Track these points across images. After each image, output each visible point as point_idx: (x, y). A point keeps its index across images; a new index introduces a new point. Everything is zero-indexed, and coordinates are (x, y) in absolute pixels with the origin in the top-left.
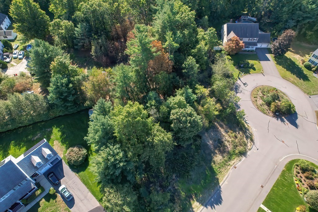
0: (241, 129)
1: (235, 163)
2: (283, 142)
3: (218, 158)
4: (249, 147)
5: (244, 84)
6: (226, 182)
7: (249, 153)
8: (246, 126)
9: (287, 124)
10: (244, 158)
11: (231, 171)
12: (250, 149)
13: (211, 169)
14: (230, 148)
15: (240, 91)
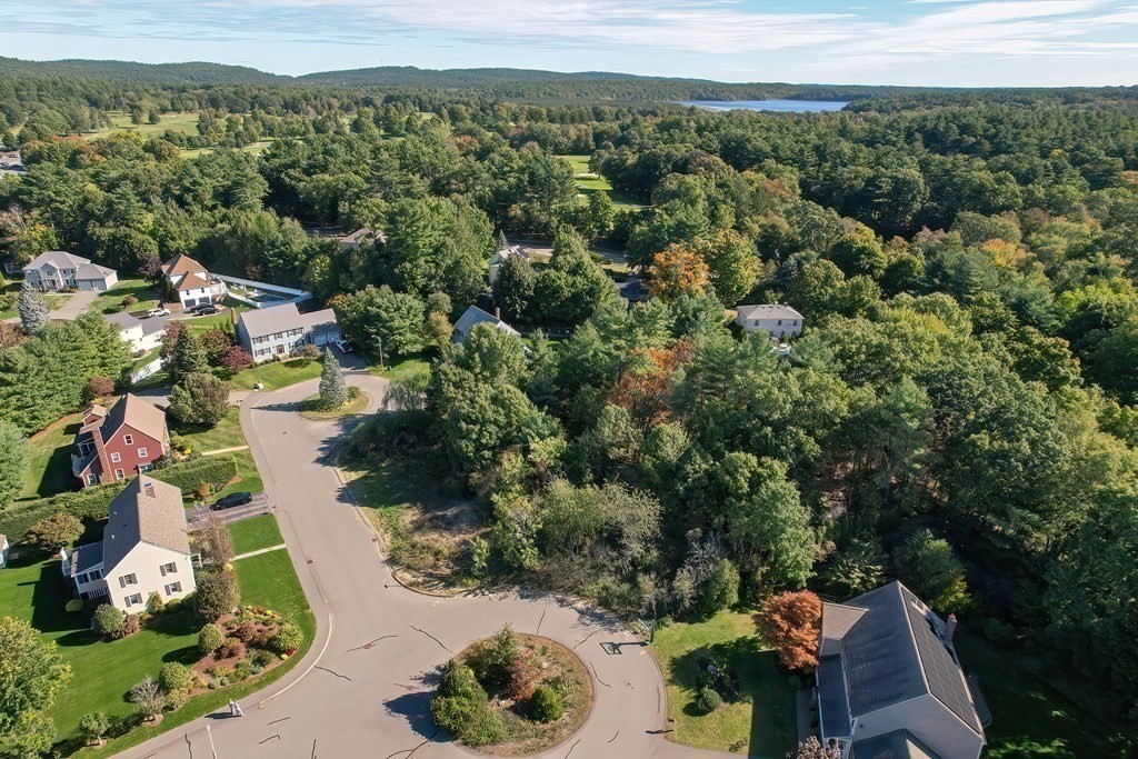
0: (455, 574)
1: (382, 541)
2: (368, 646)
3: (408, 515)
4: (399, 574)
5: (615, 647)
6: (358, 518)
7: (388, 570)
8: (457, 589)
9: (410, 688)
10: (383, 557)
11: (374, 532)
12: (394, 575)
13: (399, 502)
14: (418, 538)
15: (588, 622)
